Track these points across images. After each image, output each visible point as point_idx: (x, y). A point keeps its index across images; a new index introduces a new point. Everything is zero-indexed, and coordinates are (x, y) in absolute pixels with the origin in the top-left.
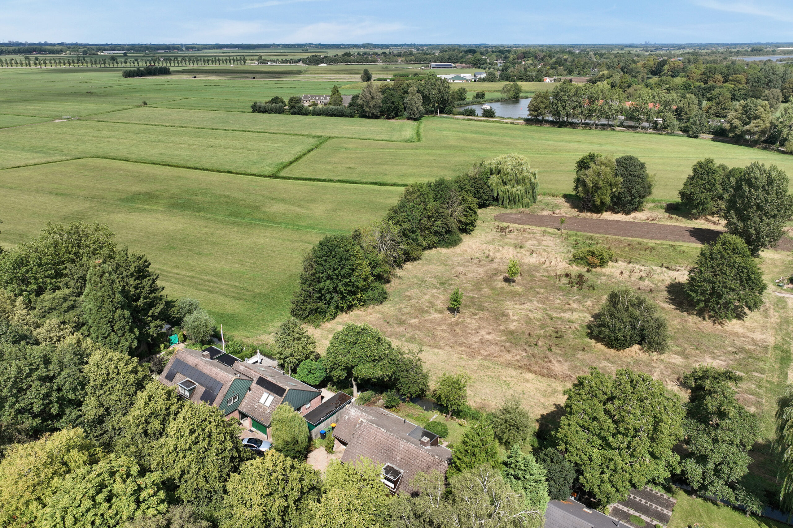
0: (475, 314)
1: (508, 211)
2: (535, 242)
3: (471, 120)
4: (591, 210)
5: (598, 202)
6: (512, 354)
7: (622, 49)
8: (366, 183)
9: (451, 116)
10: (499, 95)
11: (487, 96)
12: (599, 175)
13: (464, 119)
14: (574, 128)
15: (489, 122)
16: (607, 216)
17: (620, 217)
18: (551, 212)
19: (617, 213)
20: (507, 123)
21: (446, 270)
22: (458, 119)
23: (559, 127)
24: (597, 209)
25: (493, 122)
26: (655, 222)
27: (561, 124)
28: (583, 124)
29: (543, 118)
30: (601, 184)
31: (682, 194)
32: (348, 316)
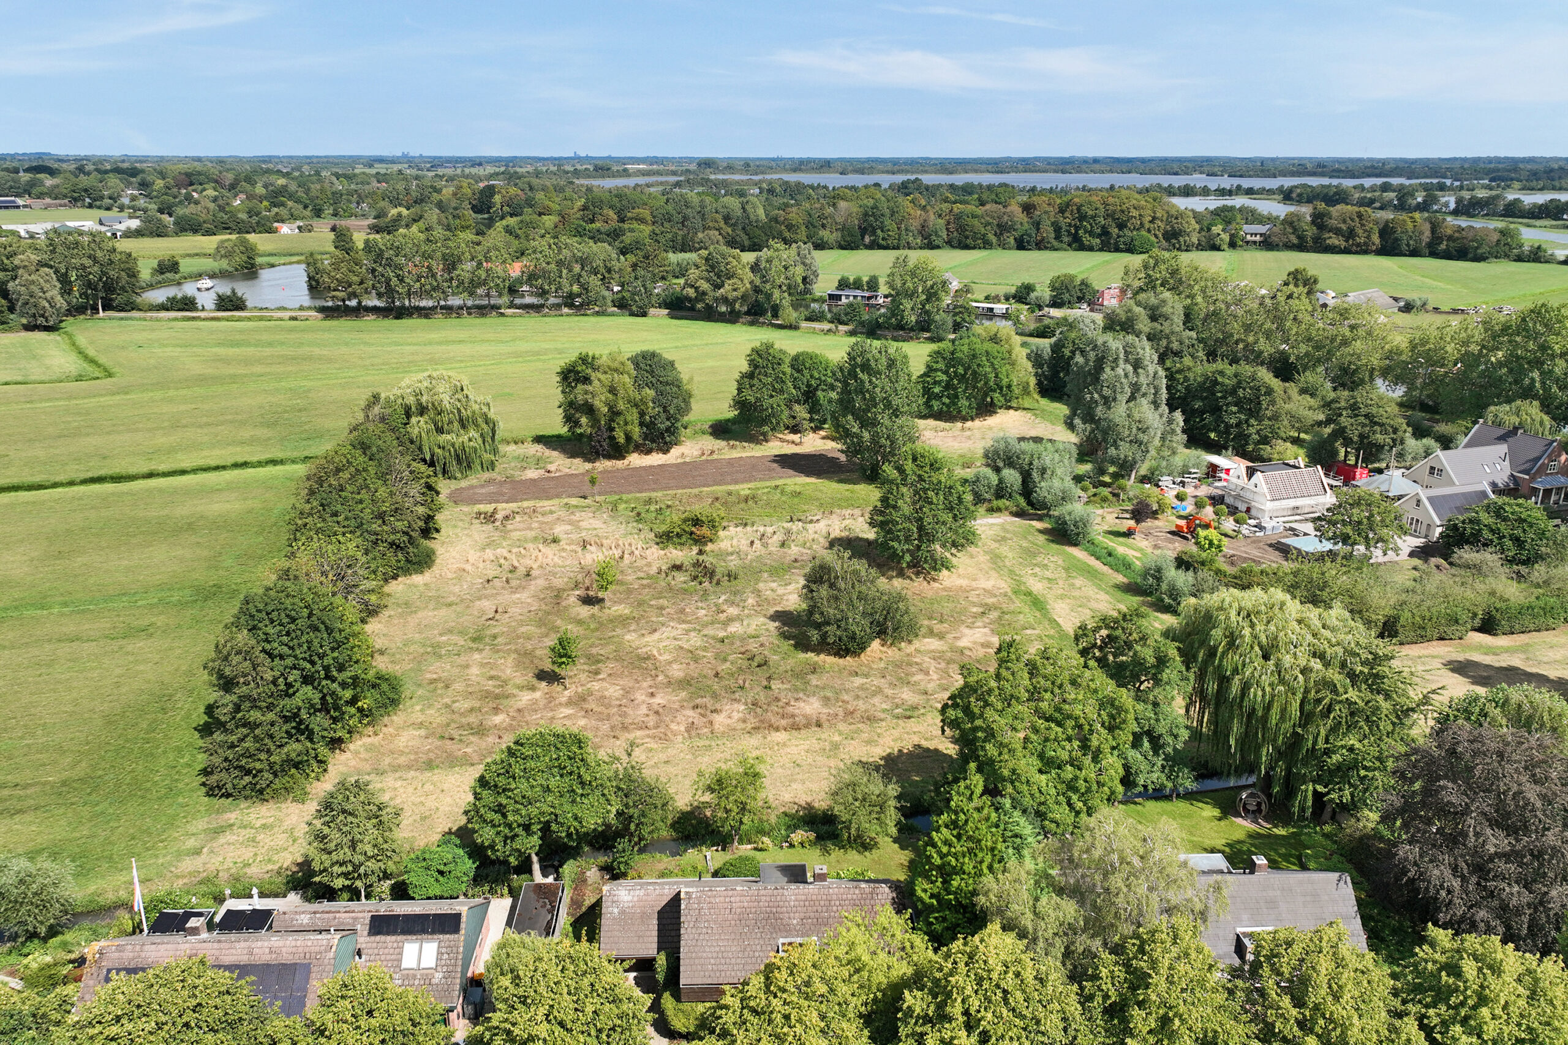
0: (597, 673)
1: (464, 484)
2: (569, 527)
3: (194, 319)
4: (609, 457)
5: (621, 440)
6: (724, 714)
7: (371, 166)
8: (71, 483)
9: (135, 314)
10: (210, 264)
11: (186, 266)
12: (612, 390)
13: (176, 319)
14: (427, 317)
15: (239, 319)
16: (635, 460)
17: (656, 459)
18: (542, 472)
19: (648, 452)
20: (281, 319)
21: (459, 615)
22: (158, 320)
23: (397, 318)
24: (617, 452)
25: (249, 319)
26: (715, 456)
27: (400, 313)
28: (442, 308)
29: (360, 303)
30: (621, 406)
31: (741, 404)
32: (348, 755)
